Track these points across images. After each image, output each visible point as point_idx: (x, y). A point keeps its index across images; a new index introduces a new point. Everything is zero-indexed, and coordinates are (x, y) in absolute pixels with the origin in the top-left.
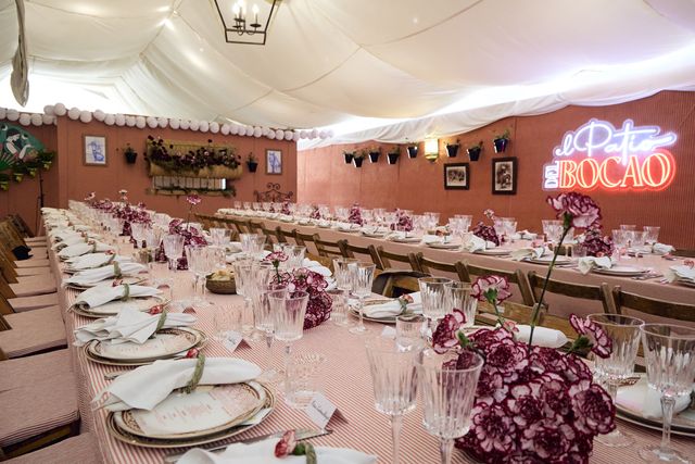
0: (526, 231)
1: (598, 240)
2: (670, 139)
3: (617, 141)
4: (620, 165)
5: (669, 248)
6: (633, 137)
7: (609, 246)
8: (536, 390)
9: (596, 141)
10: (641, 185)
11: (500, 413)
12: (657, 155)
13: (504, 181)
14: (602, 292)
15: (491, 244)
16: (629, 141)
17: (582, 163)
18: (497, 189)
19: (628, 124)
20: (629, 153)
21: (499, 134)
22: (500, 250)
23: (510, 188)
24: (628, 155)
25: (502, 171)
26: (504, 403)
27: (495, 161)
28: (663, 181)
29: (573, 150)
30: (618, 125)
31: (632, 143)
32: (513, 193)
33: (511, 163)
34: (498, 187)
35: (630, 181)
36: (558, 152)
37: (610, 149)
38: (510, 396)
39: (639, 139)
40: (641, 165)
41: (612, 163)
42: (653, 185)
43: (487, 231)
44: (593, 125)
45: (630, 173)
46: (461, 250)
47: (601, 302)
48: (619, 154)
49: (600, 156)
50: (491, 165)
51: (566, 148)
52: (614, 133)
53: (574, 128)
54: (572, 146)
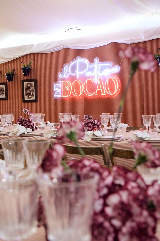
0: (48, 122)
1: (92, 122)
2: (117, 69)
3: (92, 69)
4: (94, 83)
5: (126, 125)
6: (100, 68)
7: (98, 125)
8: (124, 195)
9: (81, 70)
10: (105, 94)
11: (101, 219)
12: (111, 77)
13: (30, 94)
14: (102, 150)
15: (30, 130)
16: (98, 70)
17: (74, 82)
18: (26, 99)
19: (96, 60)
20: (98, 76)
21: (25, 64)
22: (35, 133)
23: (34, 98)
24: (98, 78)
25: (28, 88)
26: (103, 212)
27: (23, 81)
28: (115, 92)
29: (68, 75)
30: (92, 61)
31: (99, 71)
32: (36, 101)
33: (33, 83)
34: (26, 98)
35: (99, 92)
36: (60, 76)
37: (89, 74)
38: (105, 205)
39: (103, 69)
40: (104, 84)
41: (90, 82)
42: (111, 94)
43: (26, 122)
44: (79, 60)
45: (99, 88)
46: (10, 134)
47: (102, 156)
48: (93, 77)
49: (83, 77)
50: (21, 84)
51: (65, 74)
52: (90, 65)
53: (69, 62)
54: (68, 72)
